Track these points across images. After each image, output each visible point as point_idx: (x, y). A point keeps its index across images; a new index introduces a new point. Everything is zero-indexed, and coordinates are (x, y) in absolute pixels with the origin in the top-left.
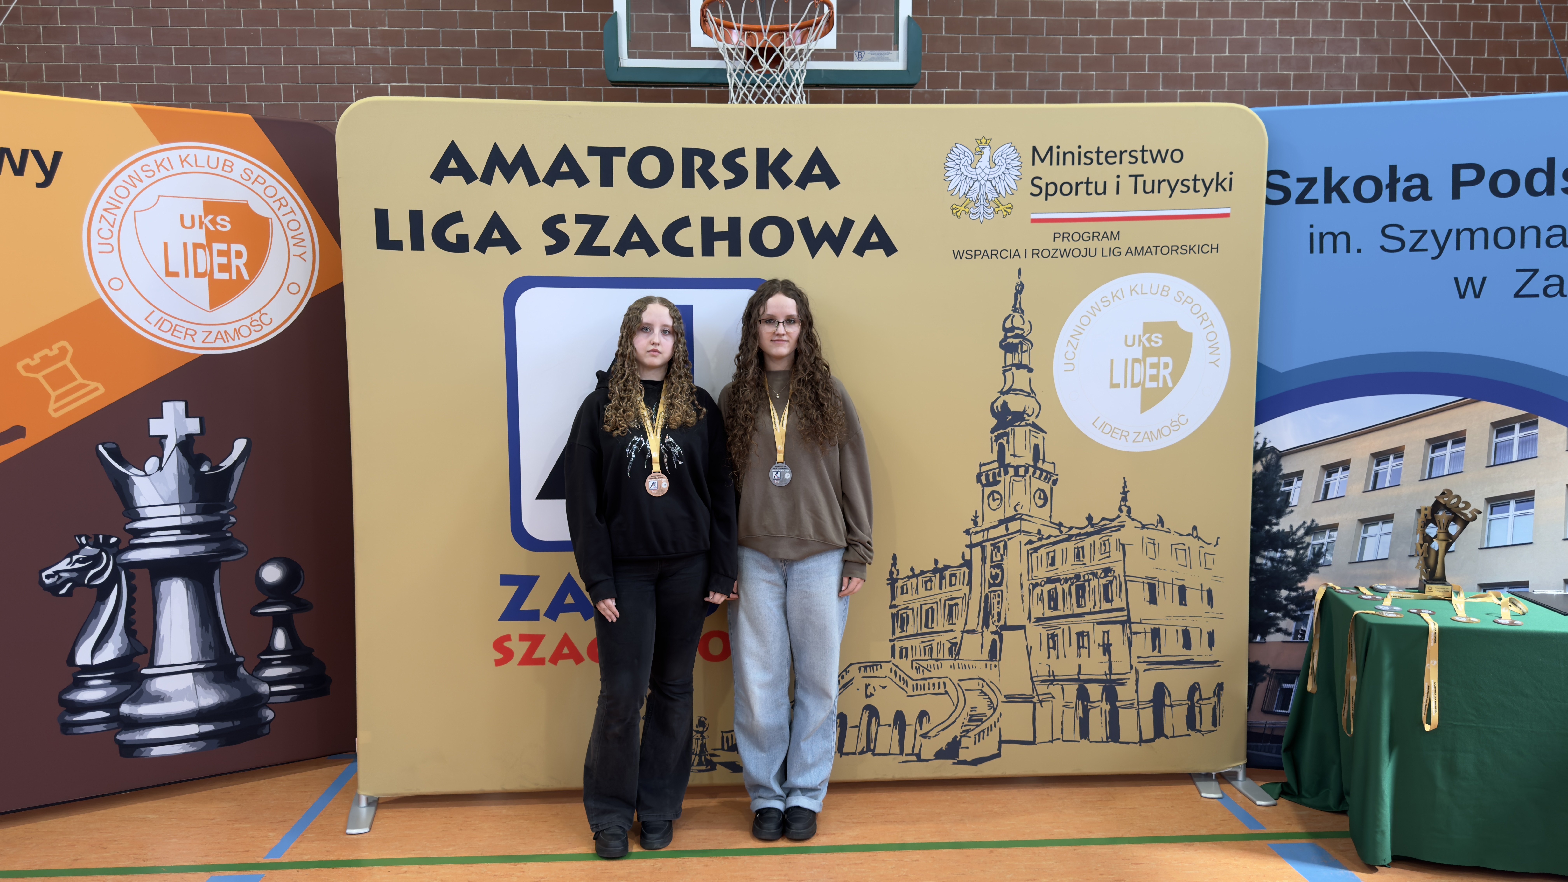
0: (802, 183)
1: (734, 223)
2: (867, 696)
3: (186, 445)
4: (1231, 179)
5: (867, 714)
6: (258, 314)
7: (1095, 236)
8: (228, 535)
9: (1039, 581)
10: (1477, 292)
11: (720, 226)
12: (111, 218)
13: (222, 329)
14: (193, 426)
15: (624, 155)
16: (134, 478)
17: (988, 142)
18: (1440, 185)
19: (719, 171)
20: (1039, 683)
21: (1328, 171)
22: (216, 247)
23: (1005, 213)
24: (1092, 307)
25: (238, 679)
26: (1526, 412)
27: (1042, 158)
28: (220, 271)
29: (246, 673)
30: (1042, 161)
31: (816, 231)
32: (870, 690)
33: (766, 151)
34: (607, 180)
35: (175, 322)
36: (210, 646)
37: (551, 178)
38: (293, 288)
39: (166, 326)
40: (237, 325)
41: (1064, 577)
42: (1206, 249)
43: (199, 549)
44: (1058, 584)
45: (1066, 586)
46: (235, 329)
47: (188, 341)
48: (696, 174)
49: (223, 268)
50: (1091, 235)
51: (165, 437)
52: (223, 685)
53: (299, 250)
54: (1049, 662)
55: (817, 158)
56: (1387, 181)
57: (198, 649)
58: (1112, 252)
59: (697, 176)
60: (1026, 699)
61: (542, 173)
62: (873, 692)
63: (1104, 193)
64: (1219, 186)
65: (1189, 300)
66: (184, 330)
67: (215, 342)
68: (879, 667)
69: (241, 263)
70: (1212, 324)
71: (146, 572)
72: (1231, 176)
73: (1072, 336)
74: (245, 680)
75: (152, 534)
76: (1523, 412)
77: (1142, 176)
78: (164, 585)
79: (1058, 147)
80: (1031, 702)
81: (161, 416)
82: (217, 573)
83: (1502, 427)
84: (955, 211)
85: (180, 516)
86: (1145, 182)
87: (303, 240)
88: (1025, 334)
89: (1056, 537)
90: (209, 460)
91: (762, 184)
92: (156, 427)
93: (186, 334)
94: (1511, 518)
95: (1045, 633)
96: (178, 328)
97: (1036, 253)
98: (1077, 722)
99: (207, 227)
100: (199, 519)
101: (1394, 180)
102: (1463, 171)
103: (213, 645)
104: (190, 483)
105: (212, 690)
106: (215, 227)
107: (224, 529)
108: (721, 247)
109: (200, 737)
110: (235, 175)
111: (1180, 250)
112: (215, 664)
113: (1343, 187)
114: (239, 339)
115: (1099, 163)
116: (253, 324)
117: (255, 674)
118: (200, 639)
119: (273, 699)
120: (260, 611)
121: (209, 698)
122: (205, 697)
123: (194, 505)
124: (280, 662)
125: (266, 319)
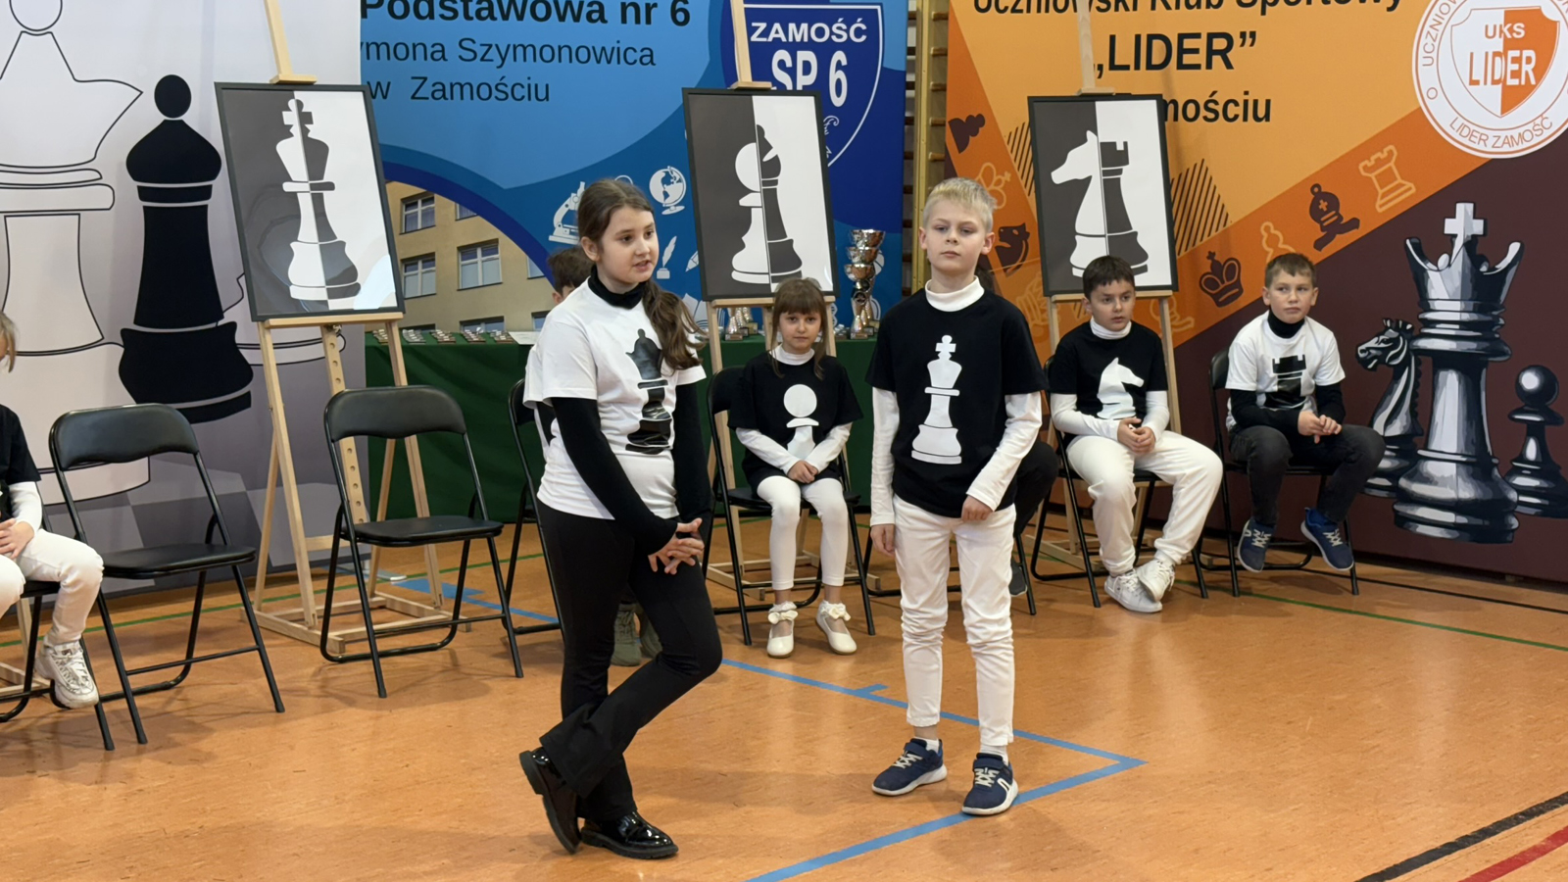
3: (1471, 244)
6: (1540, 119)
8: (1497, 336)
12: (1433, 32)
13: (1509, 134)
14: (1478, 227)
16: (1430, 273)
22: (1511, 54)
25: (1492, 480)
28: (1512, 77)
29: (1499, 476)
35: (1473, 127)
36: (1472, 441)
39: (1466, 132)
43: (1472, 346)
46: (1520, 134)
47: (1481, 147)
49: (1516, 74)
51: (1455, 236)
52: (1479, 482)
57: (1462, 442)
66: (1478, 135)
67: (1502, 146)
69: (1528, 68)
71: (1429, 359)
74: (1499, 482)
75: (1438, 326)
78: (1442, 374)
81: (1454, 216)
82: (1484, 371)
85: (1461, 312)
90: (1488, 262)
92: (1451, 226)
93: (1480, 139)
96: (1475, 134)
99: (1505, 36)
100: (1475, 317)
103: (1475, 441)
104: (1471, 281)
105: (1470, 485)
106: (1511, 34)
107: (1494, 329)
109: (1458, 526)
112: (1474, 460)
114: (1522, 144)
116: (1536, 128)
117: (1507, 478)
118: (1466, 433)
119: (1520, 509)
120: (1517, 417)
121: (1467, 492)
122: (1464, 490)
123: (1472, 303)
124: (1529, 472)
125: (1546, 124)
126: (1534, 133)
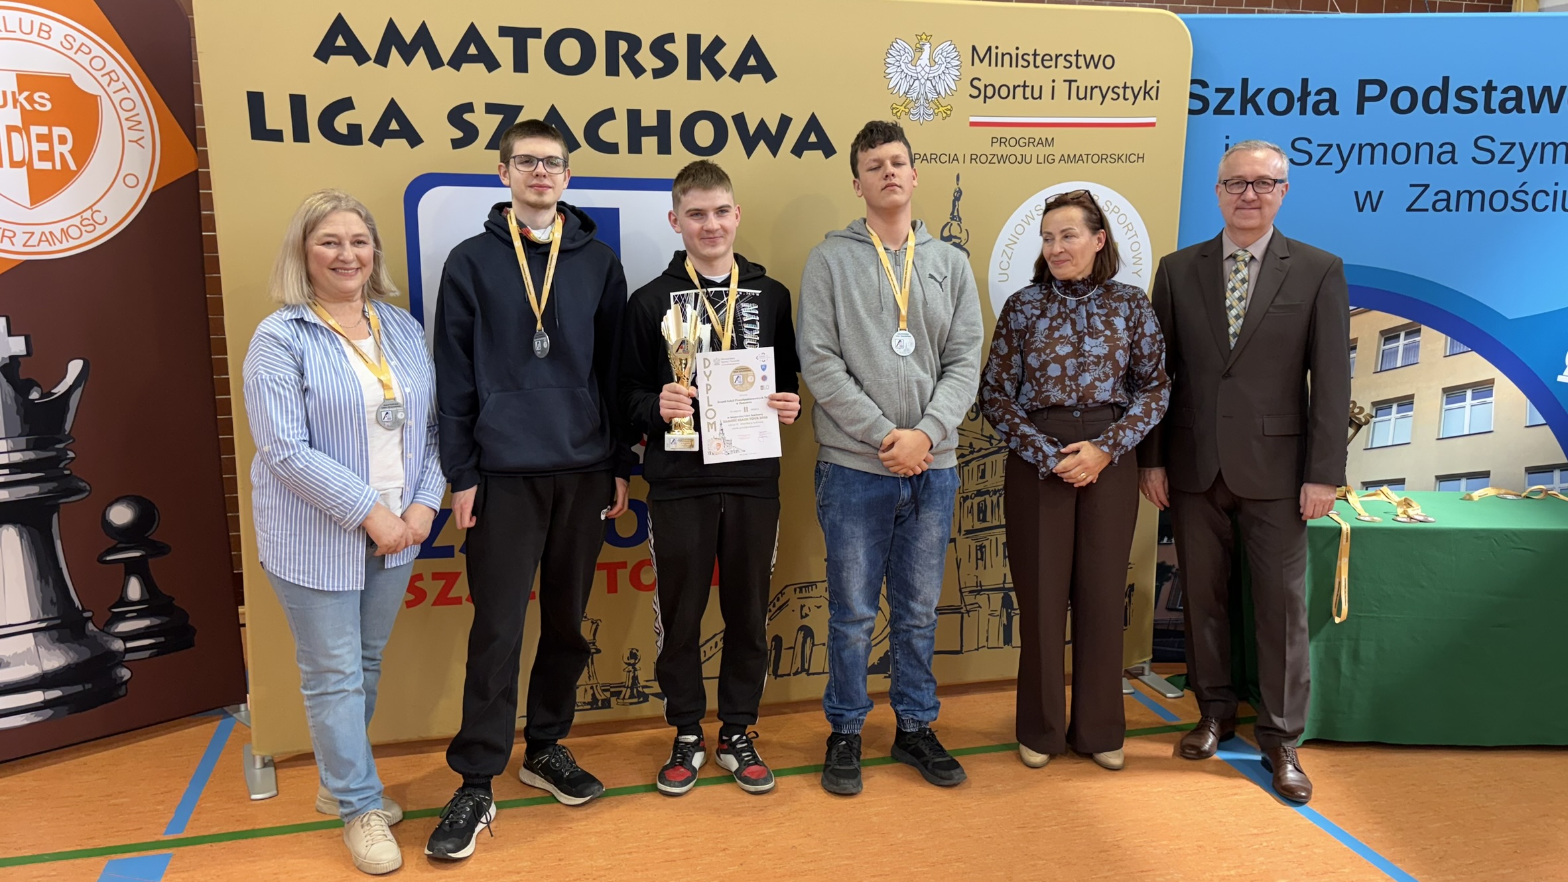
0: (737, 74)
1: (664, 116)
2: (802, 617)
3: (10, 369)
4: (1158, 87)
5: (802, 635)
6: (90, 211)
7: (1031, 142)
8: (67, 472)
9: (969, 494)
10: (1374, 205)
11: (649, 119)
13: (47, 229)
14: (17, 346)
15: (541, 38)
17: (929, 38)
18: (1347, 100)
19: (646, 58)
20: (967, 594)
21: (1245, 82)
22: (35, 130)
23: (945, 115)
24: (1026, 216)
25: (87, 636)
26: (1411, 321)
27: (982, 58)
28: (40, 159)
29: (96, 629)
30: (981, 61)
31: (752, 128)
32: (805, 610)
33: (698, 37)
34: (521, 64)
36: (52, 601)
37: (458, 60)
38: (131, 181)
40: (64, 225)
41: (993, 489)
42: (1133, 158)
43: (33, 490)
44: (987, 496)
45: (995, 498)
46: (62, 230)
47: (7, 245)
48: (621, 61)
49: (43, 156)
50: (1027, 141)
52: (69, 644)
53: (135, 135)
54: (977, 573)
55: (753, 47)
56: (1299, 95)
57: (38, 606)
58: (1046, 158)
59: (622, 63)
60: (955, 610)
61: (446, 53)
62: (808, 613)
63: (1040, 97)
64: (1147, 95)
65: (1116, 210)
67: (38, 245)
68: (814, 587)
69: (66, 149)
70: (1136, 234)
72: (1158, 85)
73: (1007, 246)
74: (95, 636)
76: (1407, 321)
77: (1076, 81)
79: (997, 48)
80: (960, 613)
82: (55, 516)
83: (1390, 336)
84: (895, 111)
85: (8, 452)
86: (1078, 87)
87: (140, 123)
88: (962, 244)
89: (986, 449)
90: (39, 386)
91: (694, 74)
93: (3, 236)
94: (1393, 420)
95: (973, 545)
97: (974, 158)
98: (1001, 629)
99: (21, 104)
100: (31, 455)
101: (1305, 93)
102: (1368, 87)
103: (55, 600)
104: (18, 413)
105: (57, 651)
106: (32, 105)
107: (61, 465)
108: (650, 143)
109: (46, 705)
110: (54, 42)
111: (1109, 159)
112: (58, 621)
113: (1257, 99)
114: (68, 241)
115: (1036, 67)
116: (85, 222)
117: (106, 629)
118: (41, 595)
119: (128, 657)
120: (108, 558)
121: (54, 660)
122: (49, 660)
123: (24, 439)
124: (135, 614)
125: (99, 218)
126: (83, 229)
